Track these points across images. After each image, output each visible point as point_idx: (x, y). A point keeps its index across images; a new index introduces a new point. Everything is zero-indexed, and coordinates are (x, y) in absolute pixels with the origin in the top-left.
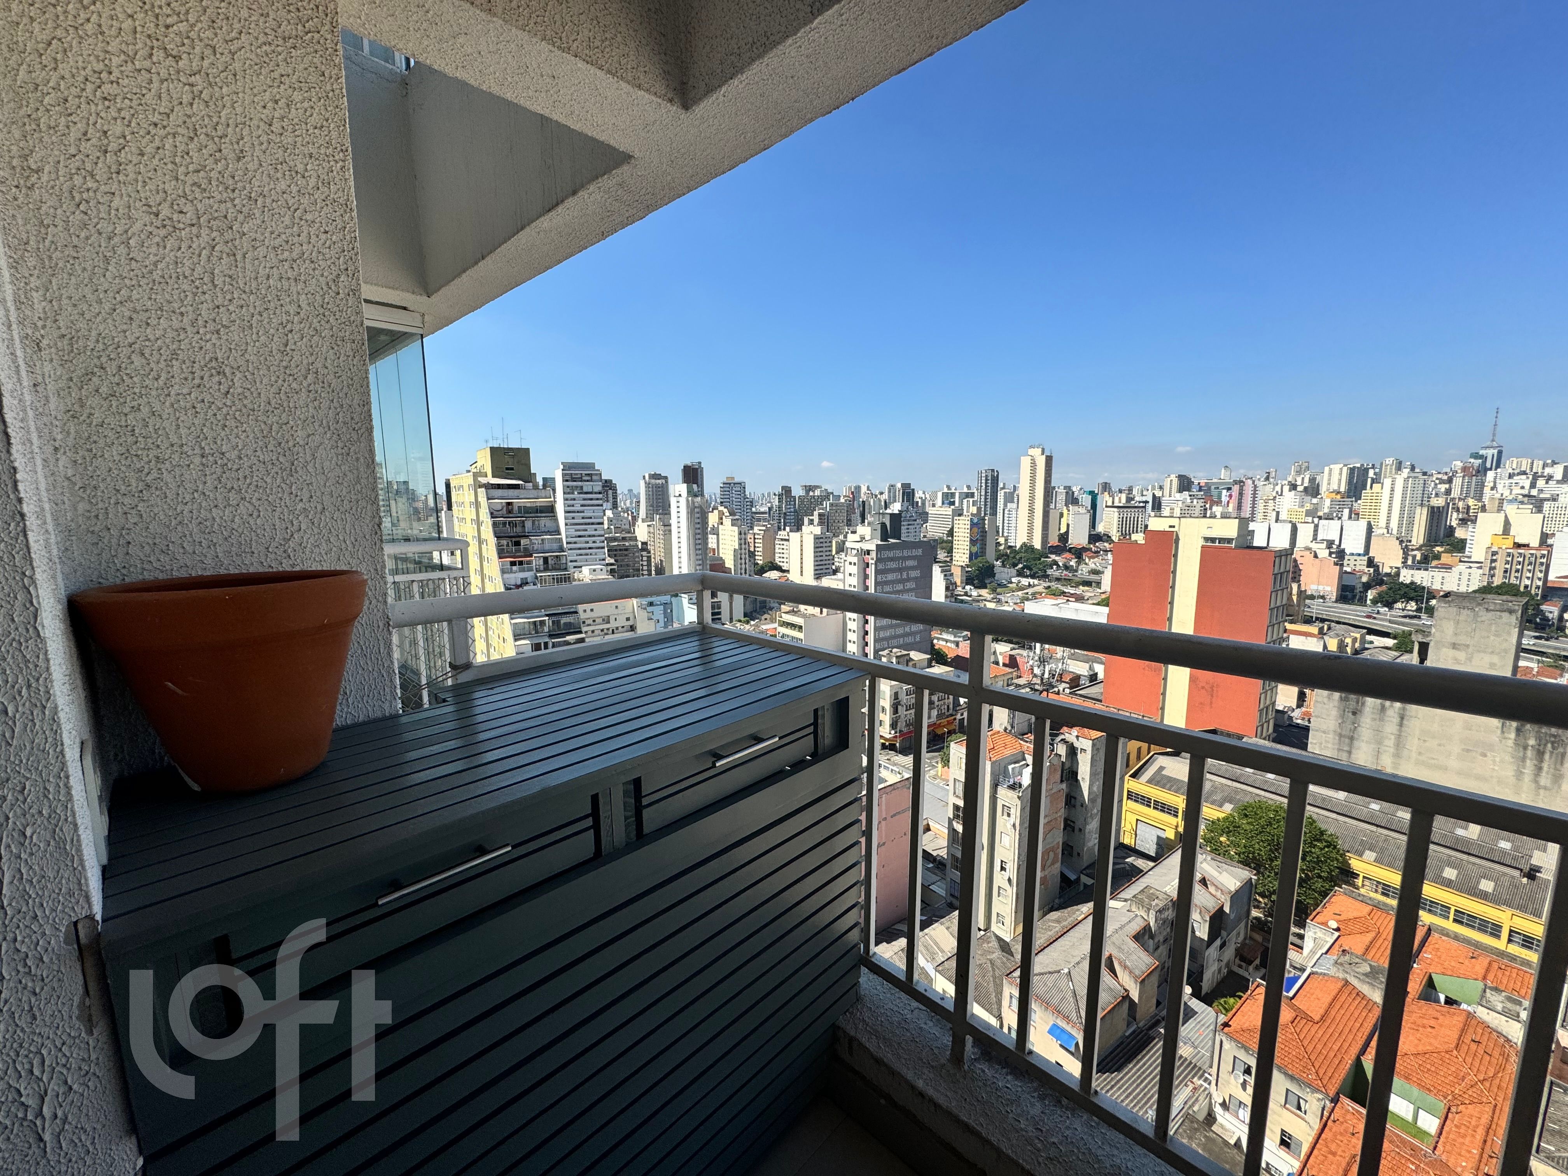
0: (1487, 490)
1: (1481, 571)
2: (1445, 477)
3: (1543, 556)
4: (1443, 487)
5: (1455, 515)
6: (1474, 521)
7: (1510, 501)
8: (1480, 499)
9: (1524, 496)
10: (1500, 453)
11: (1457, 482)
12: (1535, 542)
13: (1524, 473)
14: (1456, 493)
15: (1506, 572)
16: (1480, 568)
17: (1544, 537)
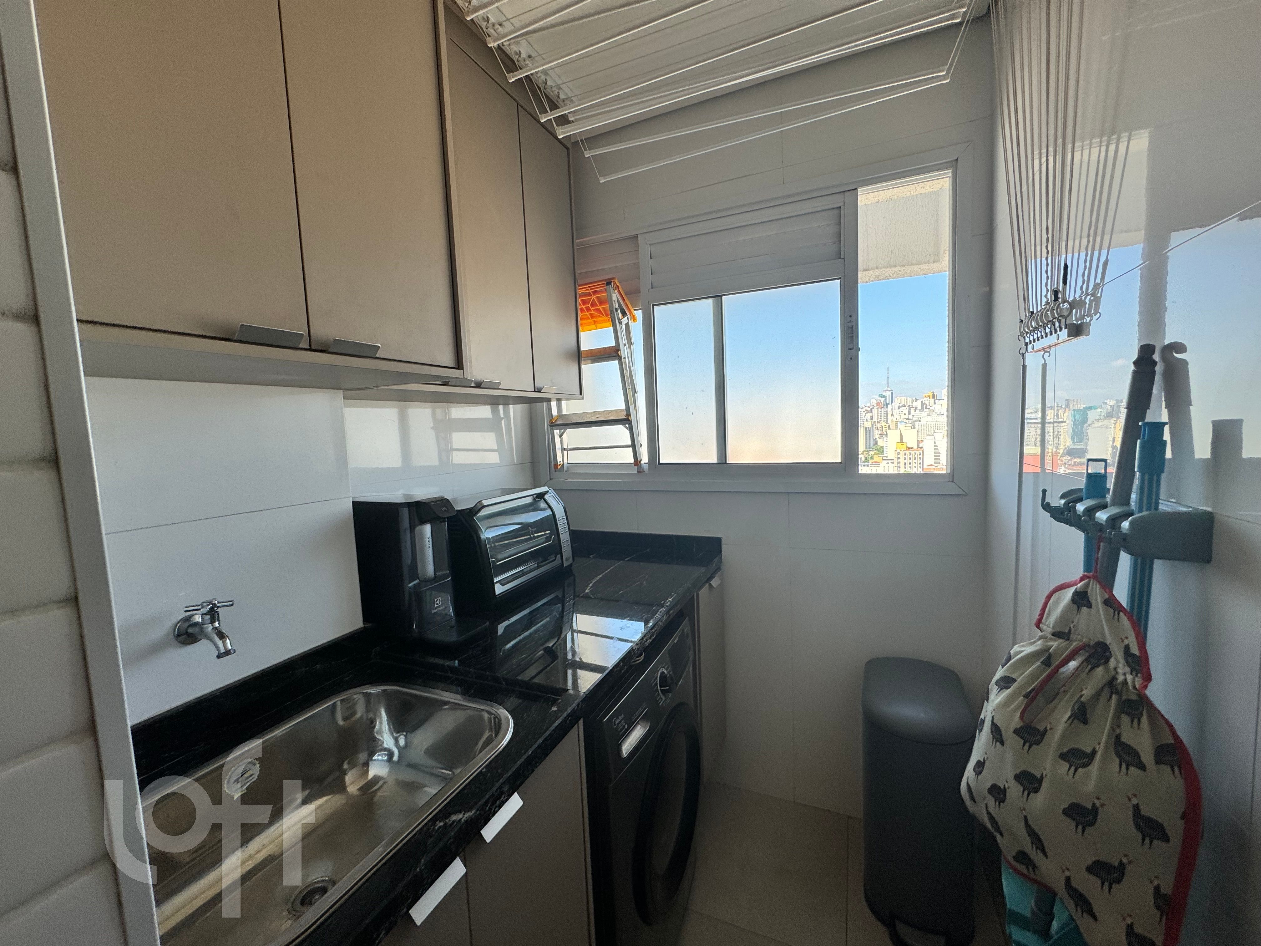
0: (889, 416)
1: (893, 465)
2: (869, 409)
3: (920, 454)
4: (869, 415)
5: (877, 431)
6: (886, 435)
7: (901, 422)
8: (887, 422)
9: (907, 419)
10: (892, 394)
11: (875, 411)
12: (915, 447)
13: (904, 406)
14: (875, 419)
15: (905, 464)
16: (893, 463)
17: (919, 442)
